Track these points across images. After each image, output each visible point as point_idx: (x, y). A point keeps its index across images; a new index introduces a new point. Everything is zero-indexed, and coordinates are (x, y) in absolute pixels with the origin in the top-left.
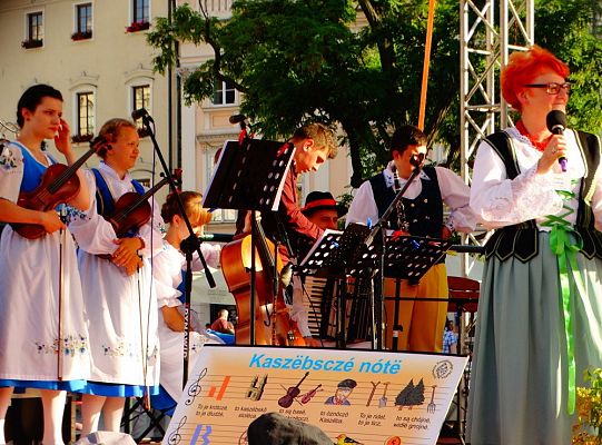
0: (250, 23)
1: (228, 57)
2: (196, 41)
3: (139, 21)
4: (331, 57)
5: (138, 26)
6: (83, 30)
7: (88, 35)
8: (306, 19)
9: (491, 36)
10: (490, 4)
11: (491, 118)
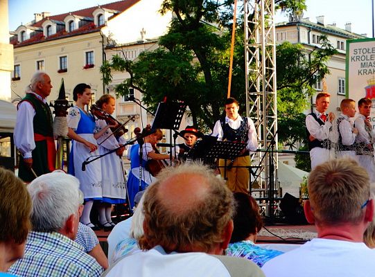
0: (148, 62)
1: (137, 77)
2: (122, 71)
3: (89, 64)
4: (184, 76)
5: (89, 66)
6: (63, 68)
7: (65, 71)
8: (173, 60)
9: (258, 63)
10: (257, 50)
11: (258, 98)
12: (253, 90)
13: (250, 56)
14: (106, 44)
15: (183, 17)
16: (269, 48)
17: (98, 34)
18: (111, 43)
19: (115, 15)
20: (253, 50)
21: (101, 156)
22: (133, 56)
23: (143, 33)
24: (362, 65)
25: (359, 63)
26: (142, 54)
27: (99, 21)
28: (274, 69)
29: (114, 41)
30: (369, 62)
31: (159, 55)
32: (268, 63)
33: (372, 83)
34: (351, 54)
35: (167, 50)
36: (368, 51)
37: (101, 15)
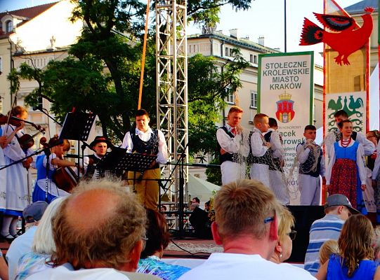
0: (57, 71)
1: (46, 86)
2: (30, 79)
4: (94, 86)
8: (83, 70)
9: (169, 75)
10: (169, 62)
11: (169, 110)
12: (164, 102)
13: (162, 67)
14: (14, 51)
15: (94, 26)
16: (181, 60)
17: (6, 40)
18: (19, 50)
19: (24, 22)
20: (165, 61)
21: (6, 166)
22: (42, 64)
23: (52, 41)
24: (274, 80)
25: (270, 78)
26: (51, 63)
27: (7, 27)
28: (186, 81)
29: (22, 49)
30: (280, 77)
31: (68, 63)
32: (180, 75)
33: (284, 98)
34: (263, 68)
35: (77, 59)
36: (280, 66)
37: (10, 21)
